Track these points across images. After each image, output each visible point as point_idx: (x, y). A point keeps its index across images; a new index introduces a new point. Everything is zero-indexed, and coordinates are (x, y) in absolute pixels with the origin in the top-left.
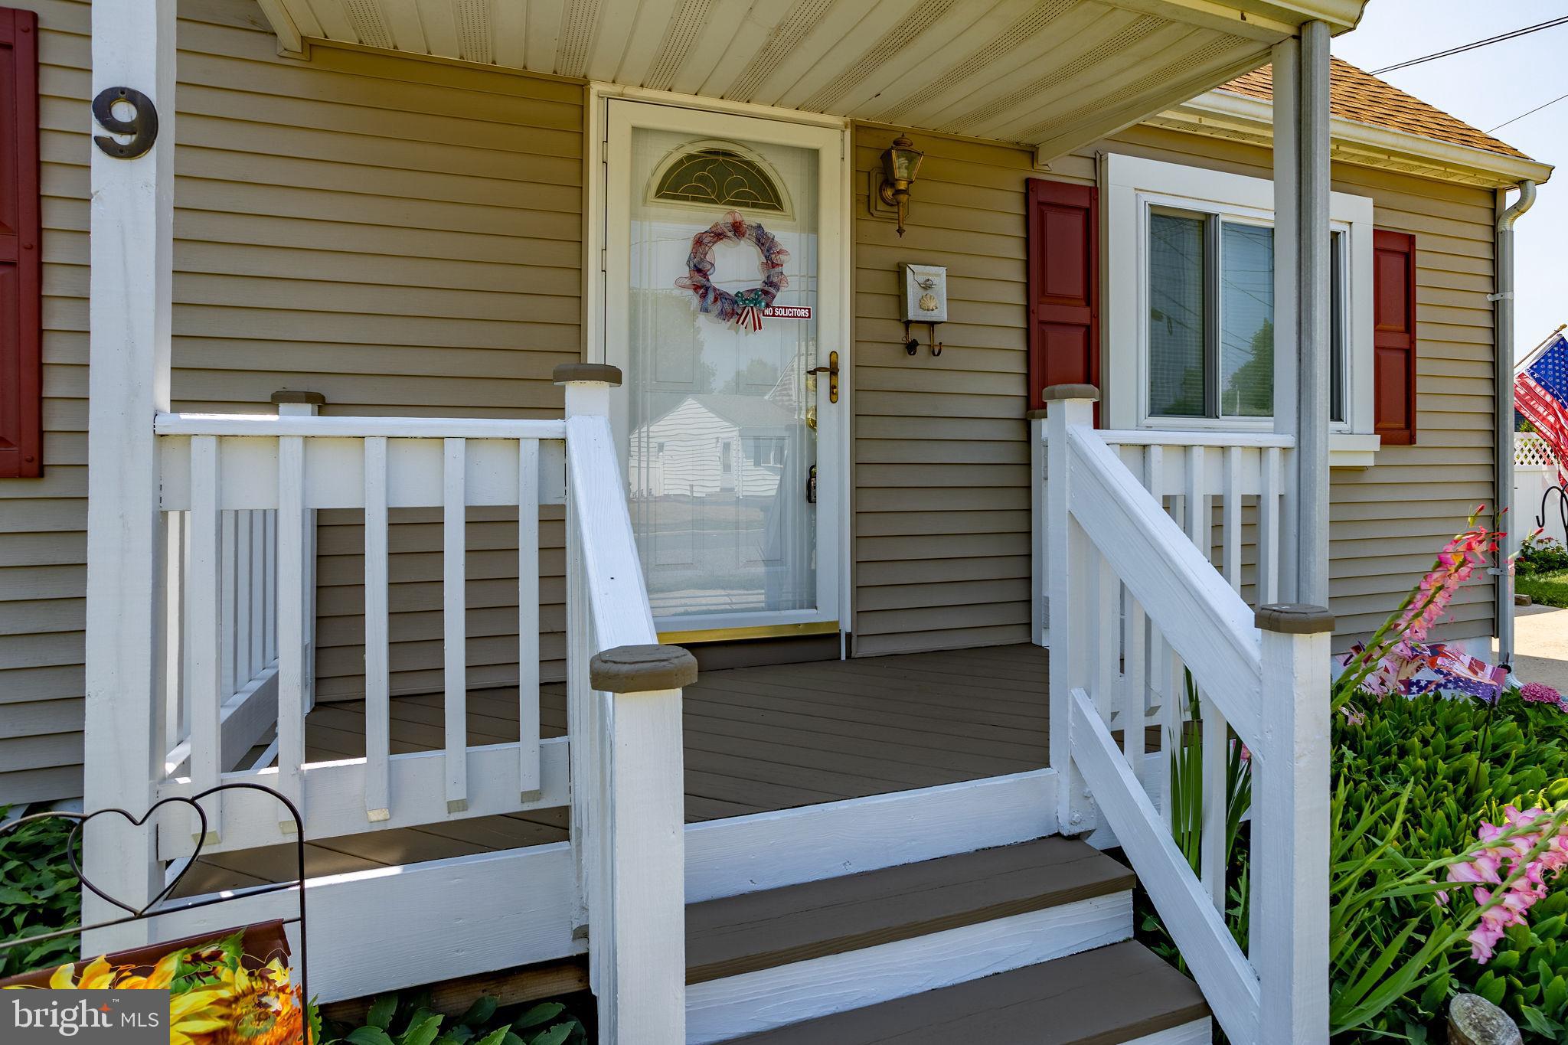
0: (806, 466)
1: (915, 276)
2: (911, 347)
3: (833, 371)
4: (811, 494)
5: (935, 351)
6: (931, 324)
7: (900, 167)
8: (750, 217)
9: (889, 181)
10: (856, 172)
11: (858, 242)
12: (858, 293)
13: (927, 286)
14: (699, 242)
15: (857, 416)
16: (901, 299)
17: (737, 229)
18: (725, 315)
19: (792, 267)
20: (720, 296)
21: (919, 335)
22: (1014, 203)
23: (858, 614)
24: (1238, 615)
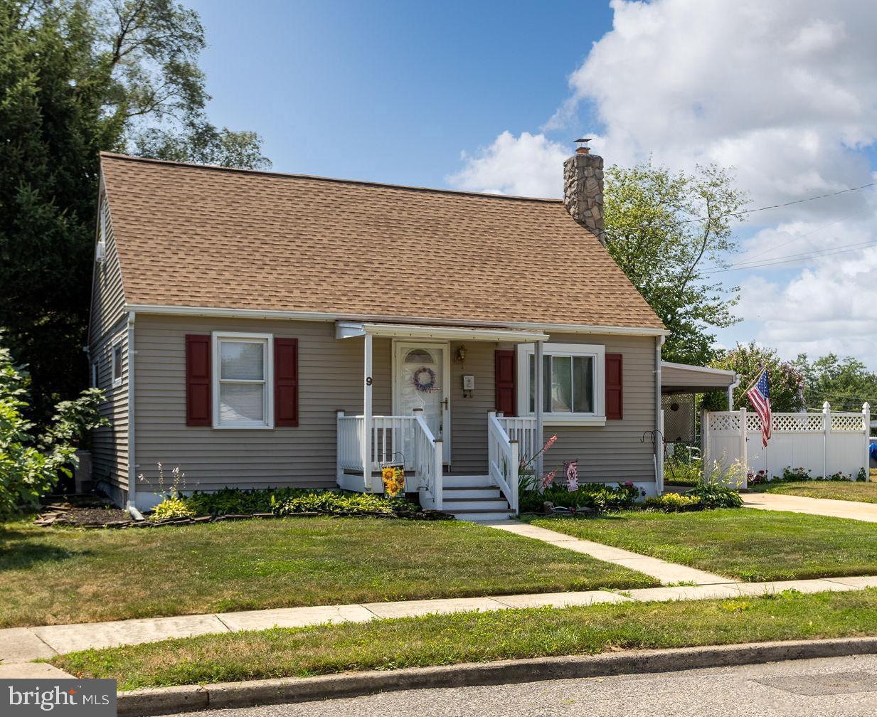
0: (439, 426)
1: (466, 378)
2: (465, 396)
3: (446, 402)
4: (441, 429)
5: (471, 397)
6: (470, 390)
7: (462, 353)
8: (428, 366)
9: (459, 355)
10: (451, 352)
11: (452, 371)
12: (452, 383)
13: (469, 381)
14: (416, 374)
15: (451, 413)
16: (463, 383)
17: (424, 370)
18: (423, 390)
19: (437, 379)
20: (421, 386)
21: (468, 393)
22: (492, 357)
23: (452, 461)
24: (507, 439)
